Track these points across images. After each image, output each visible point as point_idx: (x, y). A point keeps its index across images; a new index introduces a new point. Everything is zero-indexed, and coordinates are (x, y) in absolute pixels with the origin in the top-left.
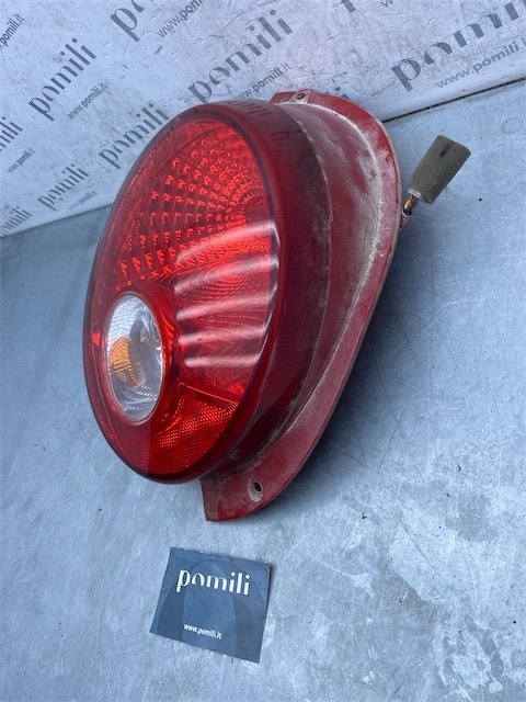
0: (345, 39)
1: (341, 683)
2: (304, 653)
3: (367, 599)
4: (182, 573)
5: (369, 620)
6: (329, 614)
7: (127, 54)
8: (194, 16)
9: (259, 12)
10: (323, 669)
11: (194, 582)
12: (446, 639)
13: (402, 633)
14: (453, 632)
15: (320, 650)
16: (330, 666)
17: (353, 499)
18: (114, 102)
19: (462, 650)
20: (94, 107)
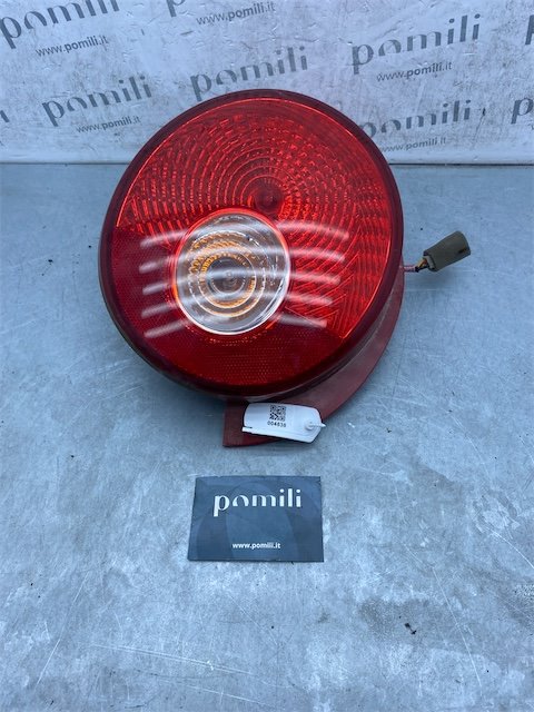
0: (340, 92)
1: (403, 552)
2: (365, 540)
3: (408, 489)
4: (217, 499)
5: (414, 503)
6: (379, 505)
7: (153, 23)
8: (240, 22)
9: (292, 43)
10: (385, 546)
11: (235, 504)
12: (475, 503)
13: (442, 506)
14: (479, 498)
15: (378, 534)
16: (391, 544)
17: (375, 419)
18: (104, 59)
19: (487, 507)
20: (77, 54)
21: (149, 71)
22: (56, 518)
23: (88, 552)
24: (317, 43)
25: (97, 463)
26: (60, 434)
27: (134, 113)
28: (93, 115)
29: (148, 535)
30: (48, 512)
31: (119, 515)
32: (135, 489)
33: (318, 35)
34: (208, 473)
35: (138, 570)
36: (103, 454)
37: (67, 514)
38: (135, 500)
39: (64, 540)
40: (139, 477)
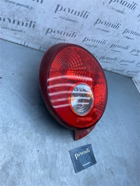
4: (76, 155)
7: (49, 11)
8: (69, 22)
9: (76, 31)
11: (79, 155)
18: (27, 13)
20: (19, 7)
21: (38, 22)
22: (42, 172)
23: (54, 179)
24: (80, 34)
25: (46, 151)
26: (32, 144)
27: (25, 30)
28: (10, 25)
29: (66, 169)
30: (39, 171)
31: (58, 165)
32: (58, 157)
33: (82, 32)
34: (71, 148)
35: (67, 180)
36: (46, 148)
37: (45, 170)
38: (59, 160)
39: (47, 178)
40: (58, 153)
